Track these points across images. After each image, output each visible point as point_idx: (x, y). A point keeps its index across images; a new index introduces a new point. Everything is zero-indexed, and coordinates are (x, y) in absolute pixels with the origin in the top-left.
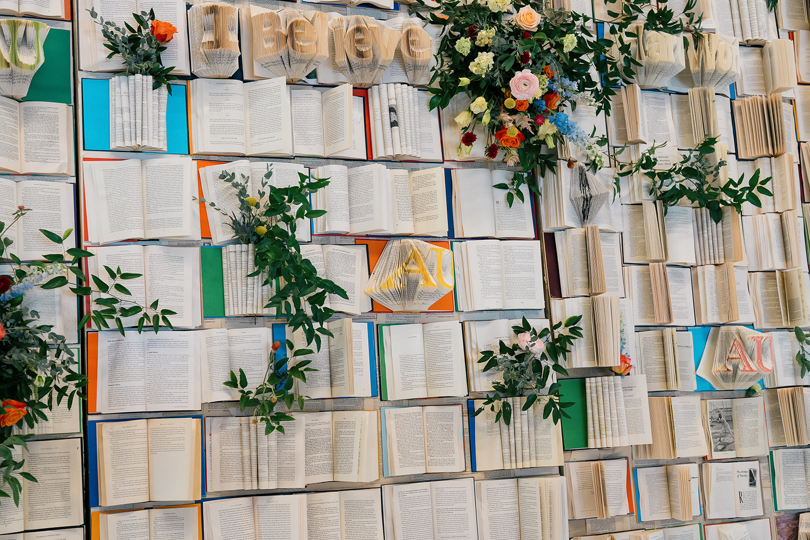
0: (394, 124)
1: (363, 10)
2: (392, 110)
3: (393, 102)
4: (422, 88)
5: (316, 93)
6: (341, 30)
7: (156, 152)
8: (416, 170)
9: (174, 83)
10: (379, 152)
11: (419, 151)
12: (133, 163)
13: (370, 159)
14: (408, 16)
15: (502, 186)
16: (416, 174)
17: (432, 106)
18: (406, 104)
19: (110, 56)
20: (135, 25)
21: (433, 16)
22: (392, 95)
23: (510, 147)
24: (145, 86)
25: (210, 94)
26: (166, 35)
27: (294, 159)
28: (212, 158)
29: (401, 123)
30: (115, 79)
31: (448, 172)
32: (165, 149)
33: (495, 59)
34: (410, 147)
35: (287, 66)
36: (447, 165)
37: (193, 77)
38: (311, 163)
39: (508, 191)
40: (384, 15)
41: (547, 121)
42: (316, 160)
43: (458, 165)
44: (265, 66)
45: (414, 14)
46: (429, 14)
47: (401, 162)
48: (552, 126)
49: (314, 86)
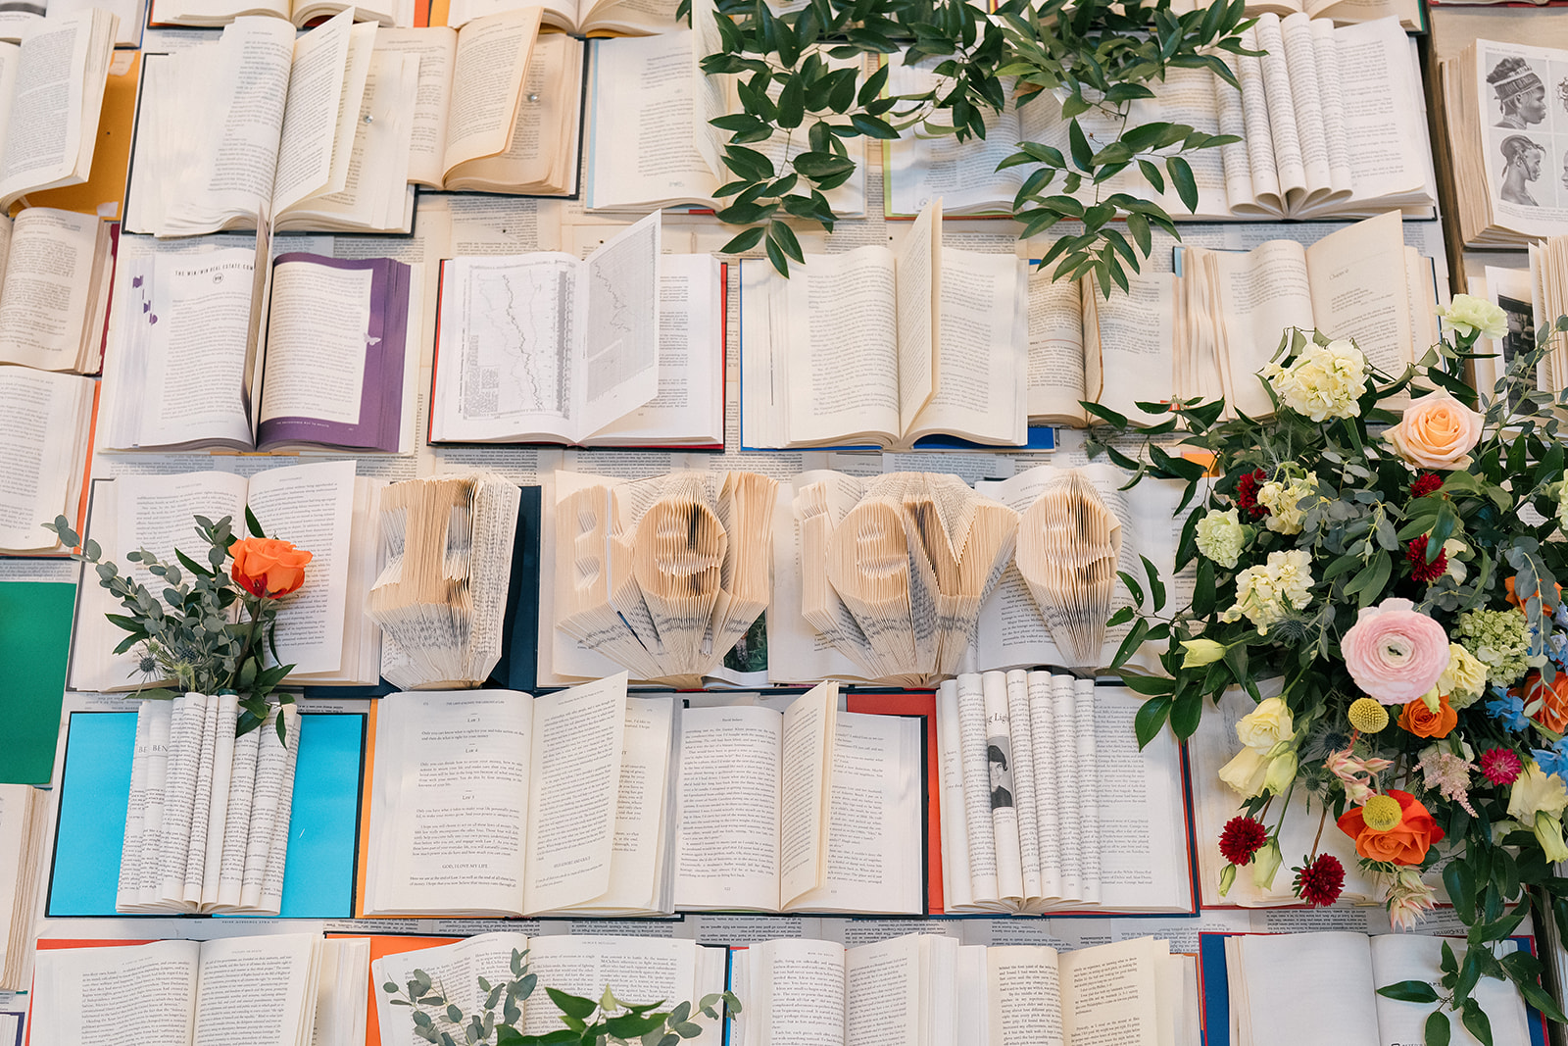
0: (1001, 798)
1: (935, 455)
2: (994, 754)
3: (998, 730)
4: (1103, 679)
5: (758, 715)
6: (818, 520)
7: (247, 918)
8: (1098, 941)
9: (332, 710)
10: (957, 894)
11: (1093, 884)
12: (169, 954)
13: (931, 910)
14: (1087, 460)
15: (1413, 992)
16: (1087, 957)
17: (1144, 731)
18: (1043, 734)
19: (121, 649)
20: (200, 554)
21: (1157, 454)
22: (997, 706)
23: (1398, 862)
24: (210, 725)
25: (427, 736)
26: (265, 575)
27: (682, 920)
28: (423, 927)
29: (1023, 796)
31: (1212, 955)
32: (272, 904)
33: (1317, 569)
34: (1051, 874)
35: (650, 642)
36: (1210, 922)
37: (385, 688)
38: (737, 932)
39: (1430, 1008)
40: (1003, 464)
41: (1535, 769)
42: (756, 922)
43: (1252, 920)
44: (589, 642)
45: (1105, 455)
46: (1146, 450)
47: (1044, 916)
48: (1555, 786)
49: (764, 692)
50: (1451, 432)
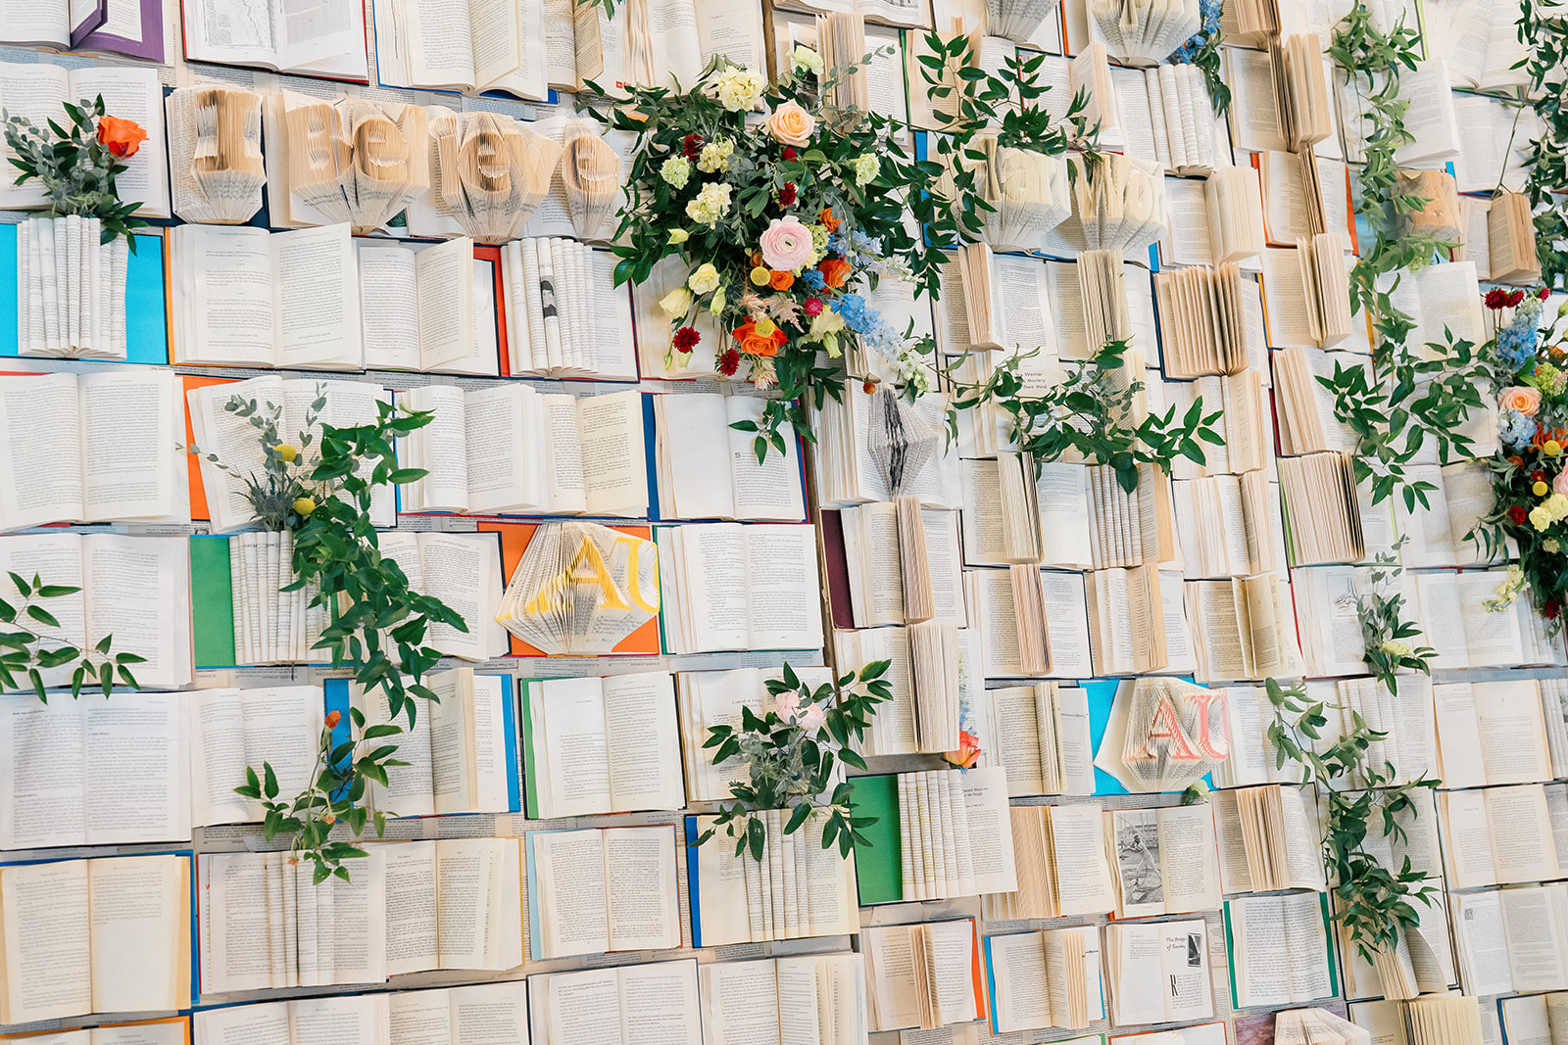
0: (549, 311)
1: (491, 101)
2: (545, 285)
3: (547, 272)
4: (600, 246)
5: (405, 252)
6: (451, 139)
7: (106, 360)
8: (588, 395)
9: (139, 232)
10: (522, 361)
11: (595, 362)
12: (62, 380)
13: (504, 374)
14: (575, 114)
15: (747, 426)
16: (588, 402)
17: (618, 279)
18: (571, 275)
19: (20, 182)
20: (67, 124)
21: (620, 115)
22: (546, 259)
23: (761, 355)
24: (85, 236)
25: (209, 253)
26: (127, 144)
27: (364, 374)
28: (211, 372)
29: (562, 309)
30: (28, 224)
31: (648, 400)
32: (123, 354)
33: (733, 195)
34: (578, 355)
35: (352, 202)
36: (646, 387)
37: (176, 221)
38: (395, 382)
39: (756, 434)
40: (530, 111)
41: (827, 309)
42: (405, 376)
43: (665, 387)
44: (311, 202)
45: (585, 111)
46: (612, 111)
47: (561, 380)
48: (836, 319)
49: (402, 240)
50: (799, 126)
